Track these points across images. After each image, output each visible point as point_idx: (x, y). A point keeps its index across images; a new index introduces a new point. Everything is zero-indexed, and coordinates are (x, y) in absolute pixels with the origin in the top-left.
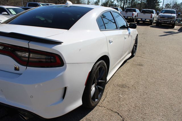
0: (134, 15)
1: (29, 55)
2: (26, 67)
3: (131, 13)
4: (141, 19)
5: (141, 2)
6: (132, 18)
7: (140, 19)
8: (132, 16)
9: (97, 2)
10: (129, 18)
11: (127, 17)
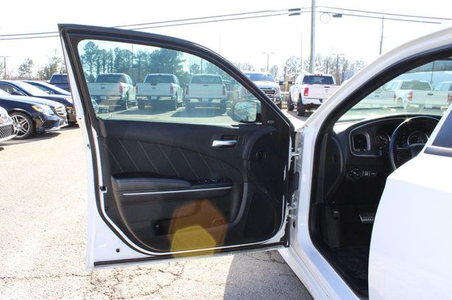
4: (200, 99)
5: (139, 62)
7: (197, 101)
9: (24, 66)
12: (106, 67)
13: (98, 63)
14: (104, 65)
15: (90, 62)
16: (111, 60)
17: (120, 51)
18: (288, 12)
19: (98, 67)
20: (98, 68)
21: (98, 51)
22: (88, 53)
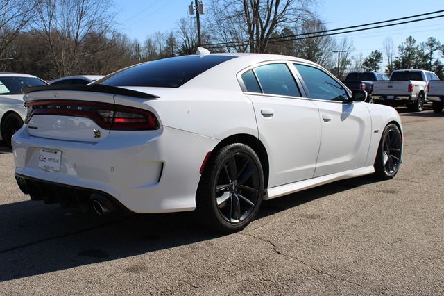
0: (414, 88)
1: (114, 114)
2: (108, 131)
3: (404, 84)
6: (407, 98)
8: (407, 93)
10: (401, 98)
11: (392, 97)
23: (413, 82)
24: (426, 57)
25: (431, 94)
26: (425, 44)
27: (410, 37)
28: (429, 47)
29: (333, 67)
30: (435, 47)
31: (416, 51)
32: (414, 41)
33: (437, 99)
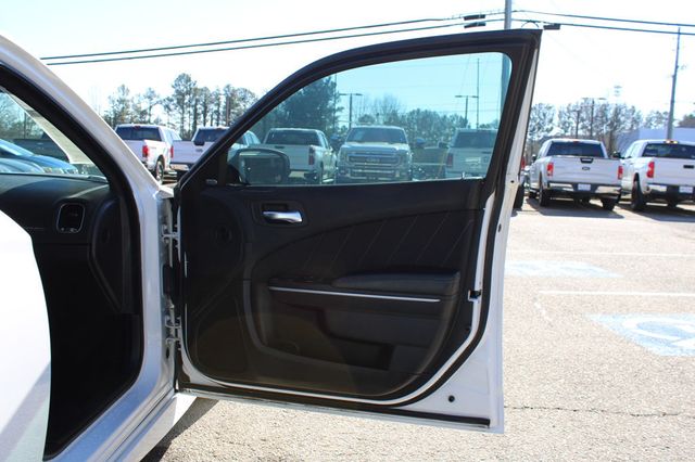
12: (208, 117)
13: (196, 110)
14: (205, 113)
15: (182, 108)
16: (219, 105)
17: (234, 91)
18: (462, 20)
19: (196, 116)
20: (195, 118)
21: (196, 89)
22: (179, 92)
23: (149, 143)
24: (143, 113)
25: (175, 160)
26: (142, 96)
27: (123, 86)
28: (147, 100)
29: (16, 121)
30: (155, 100)
31: (131, 104)
32: (128, 90)
33: (184, 168)
